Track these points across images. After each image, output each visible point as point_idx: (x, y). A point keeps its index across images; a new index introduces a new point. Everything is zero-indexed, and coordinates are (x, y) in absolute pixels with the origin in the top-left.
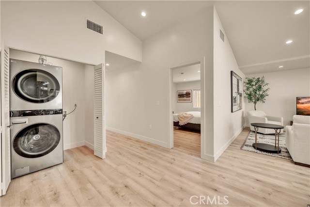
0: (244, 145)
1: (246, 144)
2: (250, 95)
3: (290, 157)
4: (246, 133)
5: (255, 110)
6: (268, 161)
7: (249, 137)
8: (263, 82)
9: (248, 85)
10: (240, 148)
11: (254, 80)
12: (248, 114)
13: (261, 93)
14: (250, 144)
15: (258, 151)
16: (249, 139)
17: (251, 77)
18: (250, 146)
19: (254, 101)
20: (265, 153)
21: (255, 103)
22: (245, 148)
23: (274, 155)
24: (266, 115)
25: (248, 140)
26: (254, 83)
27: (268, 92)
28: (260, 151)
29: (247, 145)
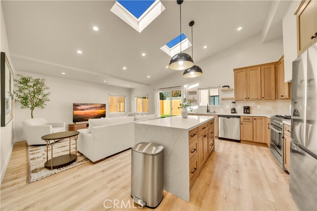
0: (29, 172)
1: (32, 168)
2: (26, 98)
3: (87, 159)
4: (22, 153)
5: (32, 117)
6: (74, 177)
7: (31, 157)
8: (43, 84)
9: (22, 85)
10: (25, 183)
11: (31, 80)
12: (24, 124)
13: (40, 97)
14: (38, 167)
15: (56, 171)
16: (33, 159)
17: (26, 75)
18: (41, 169)
19: (30, 106)
20: (65, 168)
21: (32, 109)
22: (34, 176)
23: (74, 166)
24: (47, 122)
25: (31, 162)
26: (31, 84)
27: (48, 97)
28: (57, 168)
29: (35, 171)
